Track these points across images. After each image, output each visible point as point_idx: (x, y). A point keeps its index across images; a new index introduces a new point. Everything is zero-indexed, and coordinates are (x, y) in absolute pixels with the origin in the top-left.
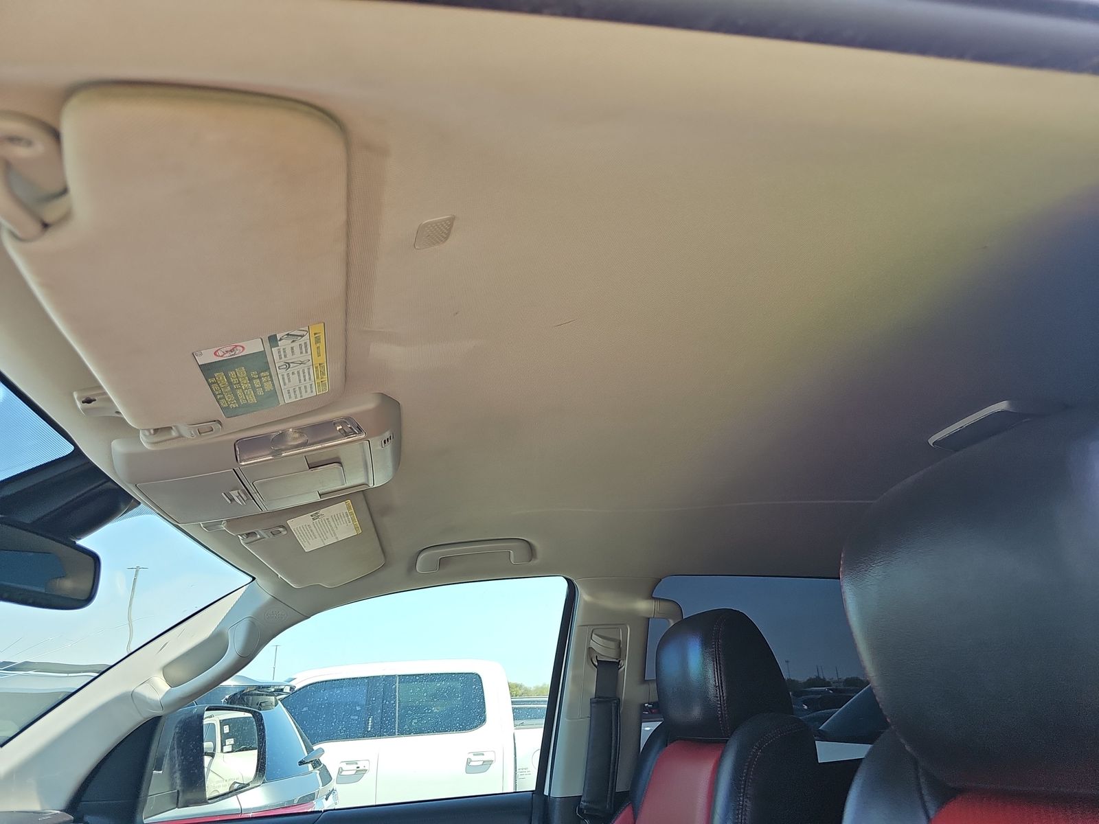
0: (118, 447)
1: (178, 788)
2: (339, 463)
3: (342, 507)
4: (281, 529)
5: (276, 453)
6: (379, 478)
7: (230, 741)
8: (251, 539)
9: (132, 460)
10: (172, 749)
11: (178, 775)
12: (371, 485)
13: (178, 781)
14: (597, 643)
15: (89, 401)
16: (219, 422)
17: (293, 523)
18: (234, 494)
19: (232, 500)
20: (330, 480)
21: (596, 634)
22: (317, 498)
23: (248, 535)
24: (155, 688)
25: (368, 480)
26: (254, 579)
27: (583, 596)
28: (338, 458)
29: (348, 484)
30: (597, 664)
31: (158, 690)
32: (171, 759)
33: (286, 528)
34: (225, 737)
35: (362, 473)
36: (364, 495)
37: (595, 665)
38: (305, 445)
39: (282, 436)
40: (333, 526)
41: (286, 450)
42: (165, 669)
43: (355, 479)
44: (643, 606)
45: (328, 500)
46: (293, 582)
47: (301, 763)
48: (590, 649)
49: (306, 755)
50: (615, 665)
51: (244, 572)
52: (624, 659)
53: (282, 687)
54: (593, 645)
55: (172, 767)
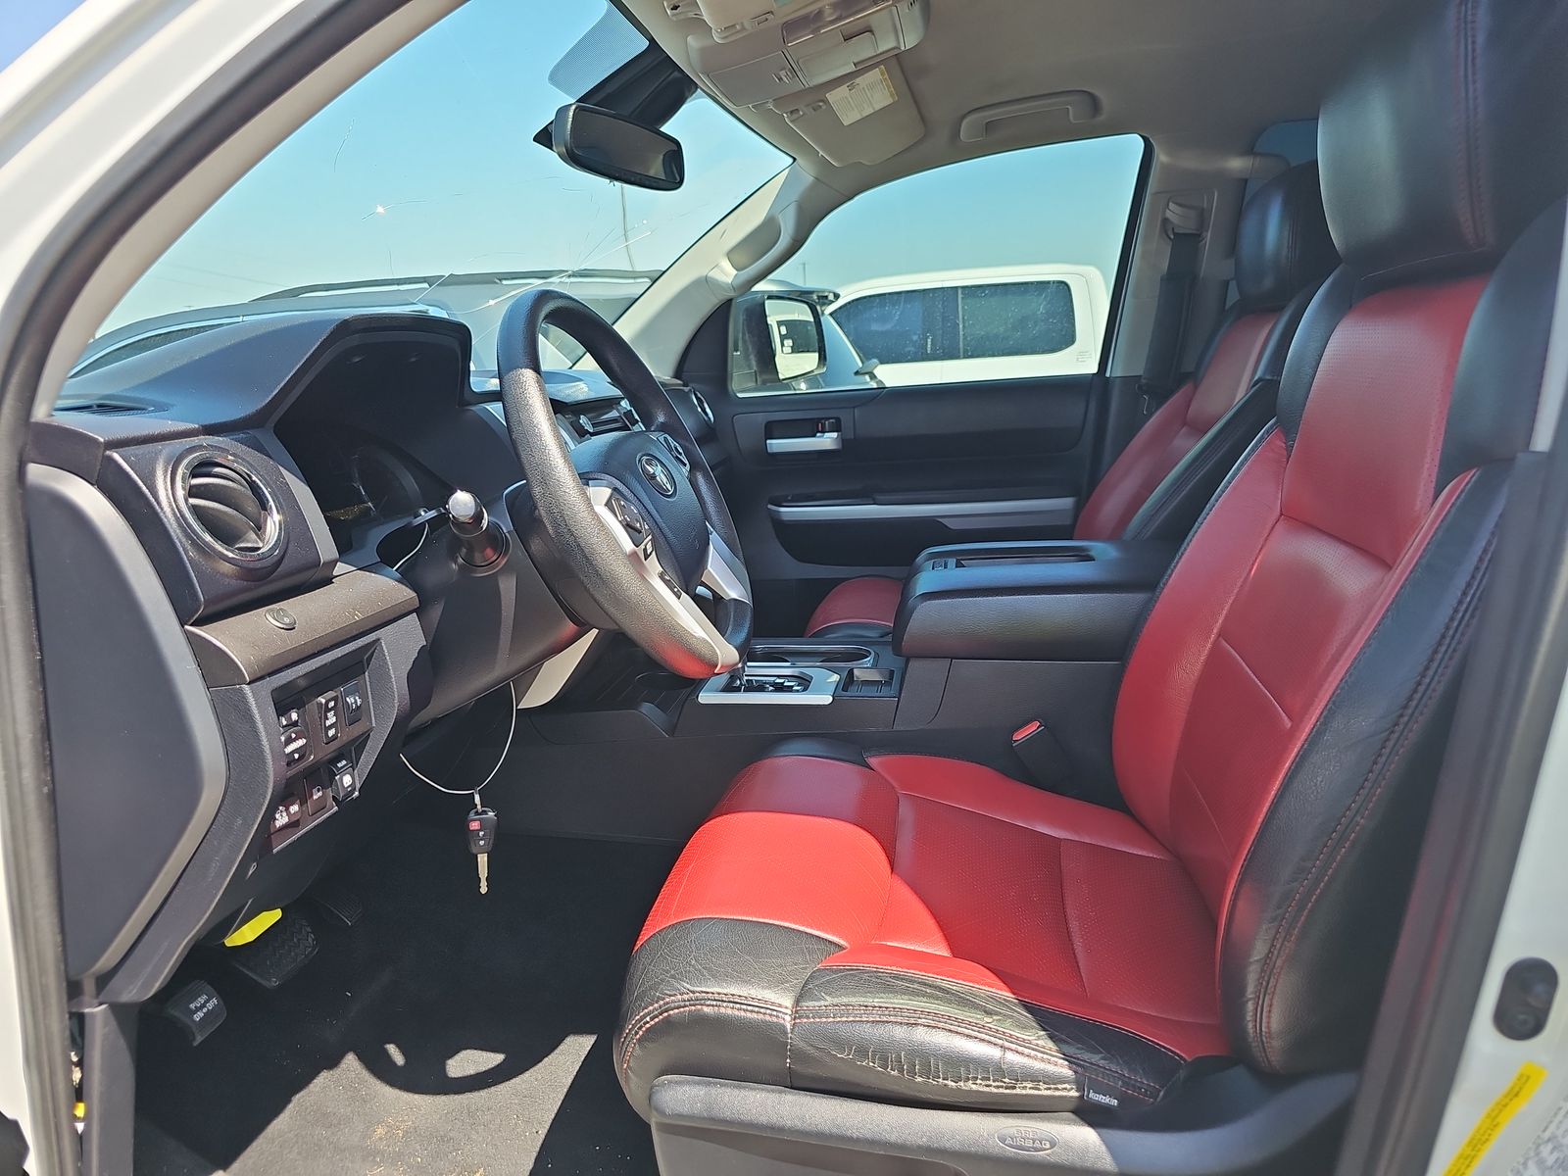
0: (693, 42)
1: (755, 368)
2: (871, 31)
3: (875, 75)
4: (821, 104)
5: (815, 31)
6: (910, 41)
7: (788, 343)
8: (795, 116)
9: (704, 52)
10: (744, 334)
11: (752, 357)
12: (903, 48)
13: (754, 363)
14: (1173, 213)
15: (675, 8)
16: (772, 12)
17: (831, 97)
18: (782, 74)
19: (780, 79)
20: (863, 49)
21: (1173, 202)
22: (853, 68)
23: (792, 112)
24: (723, 271)
25: (899, 43)
26: (795, 159)
27: (1161, 157)
28: (870, 27)
29: (881, 50)
30: (1172, 237)
31: (727, 274)
32: (744, 342)
33: (826, 101)
34: (783, 338)
35: (892, 38)
36: (898, 59)
37: (1170, 238)
38: (839, 19)
39: (820, 13)
40: (869, 95)
41: (823, 27)
42: (730, 255)
43: (886, 44)
44: (1237, 164)
45: (863, 68)
46: (835, 159)
47: (857, 373)
48: (1165, 221)
49: (860, 365)
50: (1195, 238)
51: (787, 154)
52: (1207, 231)
53: (826, 294)
54: (1169, 214)
55: (746, 350)
